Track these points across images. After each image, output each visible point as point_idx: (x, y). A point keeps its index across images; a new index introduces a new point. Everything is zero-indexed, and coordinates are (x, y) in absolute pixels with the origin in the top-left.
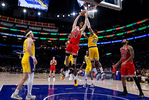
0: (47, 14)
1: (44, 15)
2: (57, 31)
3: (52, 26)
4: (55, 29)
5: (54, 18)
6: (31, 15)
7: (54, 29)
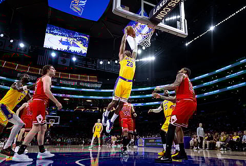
0: (86, 63)
1: (82, 64)
2: (99, 86)
3: (93, 79)
4: (97, 84)
5: (95, 68)
6: (64, 63)
7: (95, 83)
